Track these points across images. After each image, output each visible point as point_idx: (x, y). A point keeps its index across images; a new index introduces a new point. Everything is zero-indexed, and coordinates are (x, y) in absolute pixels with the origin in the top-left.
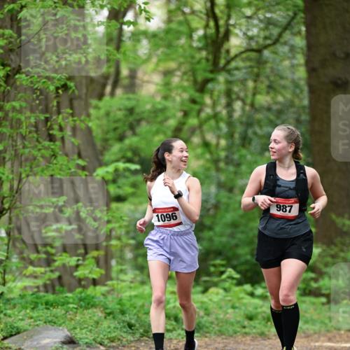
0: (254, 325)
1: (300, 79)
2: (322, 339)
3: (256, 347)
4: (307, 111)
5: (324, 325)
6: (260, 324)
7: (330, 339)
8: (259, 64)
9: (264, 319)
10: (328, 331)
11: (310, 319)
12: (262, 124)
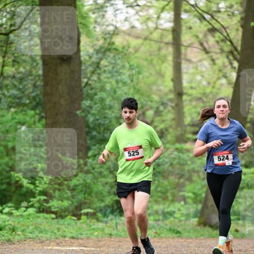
0: (3, 234)
1: (36, 56)
2: (52, 244)
3: (4, 249)
4: (41, 78)
5: (54, 234)
6: (7, 233)
7: (58, 244)
8: (7, 44)
9: (10, 230)
10: (56, 238)
11: (43, 229)
12: (9, 87)
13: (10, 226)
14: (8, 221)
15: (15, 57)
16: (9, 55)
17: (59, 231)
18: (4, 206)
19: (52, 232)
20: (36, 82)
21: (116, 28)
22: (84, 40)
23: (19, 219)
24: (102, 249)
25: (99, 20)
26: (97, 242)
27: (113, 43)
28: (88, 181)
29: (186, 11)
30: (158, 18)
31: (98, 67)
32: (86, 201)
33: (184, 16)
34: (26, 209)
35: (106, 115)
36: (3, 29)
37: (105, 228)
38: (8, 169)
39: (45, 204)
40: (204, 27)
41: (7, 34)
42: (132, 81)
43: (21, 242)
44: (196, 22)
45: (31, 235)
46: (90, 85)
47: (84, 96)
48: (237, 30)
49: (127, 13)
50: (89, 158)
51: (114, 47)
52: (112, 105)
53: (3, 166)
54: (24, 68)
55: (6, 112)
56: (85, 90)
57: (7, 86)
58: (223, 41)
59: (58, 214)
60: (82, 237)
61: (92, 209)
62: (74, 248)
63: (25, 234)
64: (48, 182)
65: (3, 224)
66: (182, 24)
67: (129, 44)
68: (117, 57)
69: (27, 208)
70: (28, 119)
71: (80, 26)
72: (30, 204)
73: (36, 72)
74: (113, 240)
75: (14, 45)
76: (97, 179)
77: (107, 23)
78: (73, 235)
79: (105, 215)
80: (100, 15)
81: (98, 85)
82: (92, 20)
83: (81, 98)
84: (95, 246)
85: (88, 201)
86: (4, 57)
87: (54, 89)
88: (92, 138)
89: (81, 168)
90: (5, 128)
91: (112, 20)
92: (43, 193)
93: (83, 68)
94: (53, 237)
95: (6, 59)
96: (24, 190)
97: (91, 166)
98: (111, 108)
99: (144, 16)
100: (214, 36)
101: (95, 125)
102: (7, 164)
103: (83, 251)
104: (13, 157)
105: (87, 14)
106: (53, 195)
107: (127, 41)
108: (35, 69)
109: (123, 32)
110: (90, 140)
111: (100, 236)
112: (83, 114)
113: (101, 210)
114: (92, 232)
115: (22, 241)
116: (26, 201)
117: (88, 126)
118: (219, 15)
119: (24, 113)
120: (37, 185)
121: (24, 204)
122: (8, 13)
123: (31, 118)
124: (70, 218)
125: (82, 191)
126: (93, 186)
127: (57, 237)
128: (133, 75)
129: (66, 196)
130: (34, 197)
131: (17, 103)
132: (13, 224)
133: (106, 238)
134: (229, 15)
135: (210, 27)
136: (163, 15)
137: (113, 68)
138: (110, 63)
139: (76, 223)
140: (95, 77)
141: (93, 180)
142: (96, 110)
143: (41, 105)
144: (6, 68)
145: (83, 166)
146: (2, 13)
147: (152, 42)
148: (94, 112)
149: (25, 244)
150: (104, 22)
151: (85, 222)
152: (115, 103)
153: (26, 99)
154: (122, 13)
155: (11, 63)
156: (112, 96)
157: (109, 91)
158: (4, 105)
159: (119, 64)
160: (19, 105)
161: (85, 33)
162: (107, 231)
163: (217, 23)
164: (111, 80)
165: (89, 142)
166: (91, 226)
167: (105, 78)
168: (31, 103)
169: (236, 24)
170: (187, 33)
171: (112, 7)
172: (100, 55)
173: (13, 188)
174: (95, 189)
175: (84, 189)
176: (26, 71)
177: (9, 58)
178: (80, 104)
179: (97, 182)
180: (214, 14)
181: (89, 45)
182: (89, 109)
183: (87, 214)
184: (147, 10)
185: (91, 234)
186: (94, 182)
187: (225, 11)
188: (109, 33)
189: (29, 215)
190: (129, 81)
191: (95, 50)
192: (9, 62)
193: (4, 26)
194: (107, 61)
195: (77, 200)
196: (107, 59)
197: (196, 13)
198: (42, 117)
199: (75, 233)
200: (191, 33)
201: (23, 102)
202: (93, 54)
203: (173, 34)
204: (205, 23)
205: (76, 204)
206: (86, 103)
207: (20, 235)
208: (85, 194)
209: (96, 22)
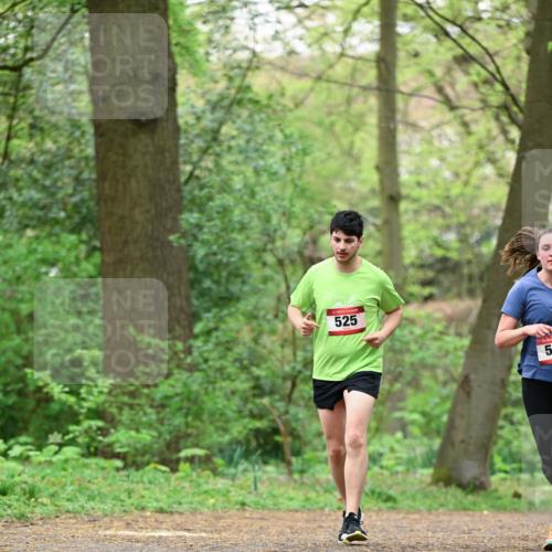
0: (8, 502)
2: (116, 524)
3: (11, 536)
4: (92, 164)
5: (119, 503)
6: (18, 500)
7: (128, 524)
8: (17, 90)
9: (25, 494)
10: (125, 511)
11: (96, 493)
12: (21, 184)
13: (24, 486)
14: (20, 475)
15: (35, 118)
16: (21, 113)
17: (130, 497)
18: (12, 442)
19: (116, 498)
20: (81, 173)
21: (254, 54)
22: (184, 81)
23: (43, 469)
24: (224, 534)
25: (217, 36)
26: (214, 521)
27: (248, 88)
28: (195, 387)
29: (406, 18)
30: (347, 32)
31: (215, 139)
32: (189, 431)
33: (403, 28)
34: (59, 450)
35: (232, 245)
36: (8, 58)
37: (231, 489)
38: (19, 361)
39: (100, 438)
40: (446, 52)
41: (17, 69)
42: (289, 169)
43: (48, 521)
44: (428, 43)
45: (70, 506)
46: (198, 178)
47: (185, 202)
48: (518, 58)
49: (279, 22)
50: (196, 337)
51: (250, 95)
52: (246, 221)
53: (10, 355)
54: (55, 142)
55: (16, 237)
56: (187, 189)
57: (17, 180)
58: (486, 82)
59: (130, 460)
60: (181, 510)
61: (202, 448)
62: (164, 534)
63: (57, 503)
64: (106, 390)
65: (9, 482)
66: (399, 46)
67: (283, 88)
68: (257, 118)
69: (61, 446)
70: (63, 252)
71: (175, 50)
72: (66, 438)
73: (81, 151)
74: (248, 515)
75: (33, 91)
76: (213, 383)
77: (234, 44)
78: (161, 504)
79: (230, 462)
80: (221, 27)
81: (216, 179)
82: (202, 38)
83: (179, 207)
84: (208, 529)
85: (194, 431)
86: (11, 117)
87: (120, 187)
88: (203, 294)
89: (180, 359)
90: (14, 271)
91: (246, 38)
92: (97, 413)
93: (182, 141)
94: (117, 509)
95: (15, 122)
96: (55, 407)
97: (201, 355)
98: (243, 228)
99: (314, 29)
100: (467, 73)
101: (209, 264)
102: (17, 352)
103: (184, 539)
104: (30, 334)
105: (190, 24)
106: (118, 418)
107: (279, 83)
108: (80, 144)
109: (271, 63)
110: (197, 298)
111: (219, 506)
112: (183, 241)
113: (221, 451)
114: (202, 497)
115: (50, 518)
116: (59, 432)
117: (193, 268)
118: (478, 25)
119: (54, 239)
120: (84, 395)
121: (55, 437)
122: (20, 22)
123: (69, 250)
124: (155, 469)
125: (180, 409)
126: (205, 398)
127: (126, 509)
128: (291, 157)
129: (144, 419)
130: (78, 423)
131: (39, 218)
132: (30, 481)
133: (233, 512)
134: (500, 26)
135: (459, 51)
136: (356, 26)
137: (248, 142)
138: (242, 131)
139: (168, 480)
140: (208, 162)
141: (205, 385)
142: (210, 232)
143: (91, 221)
144: (15, 142)
145: (182, 356)
146: (6, 22)
147: (333, 86)
148: (205, 237)
149: (57, 526)
150: (229, 42)
151: (188, 476)
152: (251, 218)
153: (60, 209)
154: (268, 22)
155: (26, 131)
156: (246, 203)
157: (240, 190)
158: (11, 224)
159: (260, 133)
160: (42, 222)
161: (186, 65)
162: (235, 496)
163: (474, 43)
164: (243, 168)
165: (195, 302)
166: (199, 485)
167: (231, 163)
168: (69, 217)
169: (515, 45)
170: (408, 66)
171: (245, 10)
172: (219, 114)
173: (31, 404)
174: (209, 405)
175: (186, 404)
176: (58, 148)
177: (21, 120)
178: (175, 220)
179: (214, 389)
180: (468, 24)
181: (194, 92)
182: (195, 231)
183: (191, 460)
184: (323, 15)
185: (201, 503)
186: (206, 389)
187: (490, 18)
188: (239, 67)
189: (66, 461)
190: (283, 171)
191: (208, 101)
192: (22, 129)
193: (12, 51)
194: (235, 126)
195: (171, 428)
196: (234, 122)
197: (428, 21)
198: (94, 249)
199: (166, 500)
200: (418, 64)
201: (52, 215)
202: (204, 112)
203: (379, 68)
204: (449, 43)
205: (168, 437)
206: (190, 218)
207: (45, 505)
208: (187, 415)
209: (210, 41)
